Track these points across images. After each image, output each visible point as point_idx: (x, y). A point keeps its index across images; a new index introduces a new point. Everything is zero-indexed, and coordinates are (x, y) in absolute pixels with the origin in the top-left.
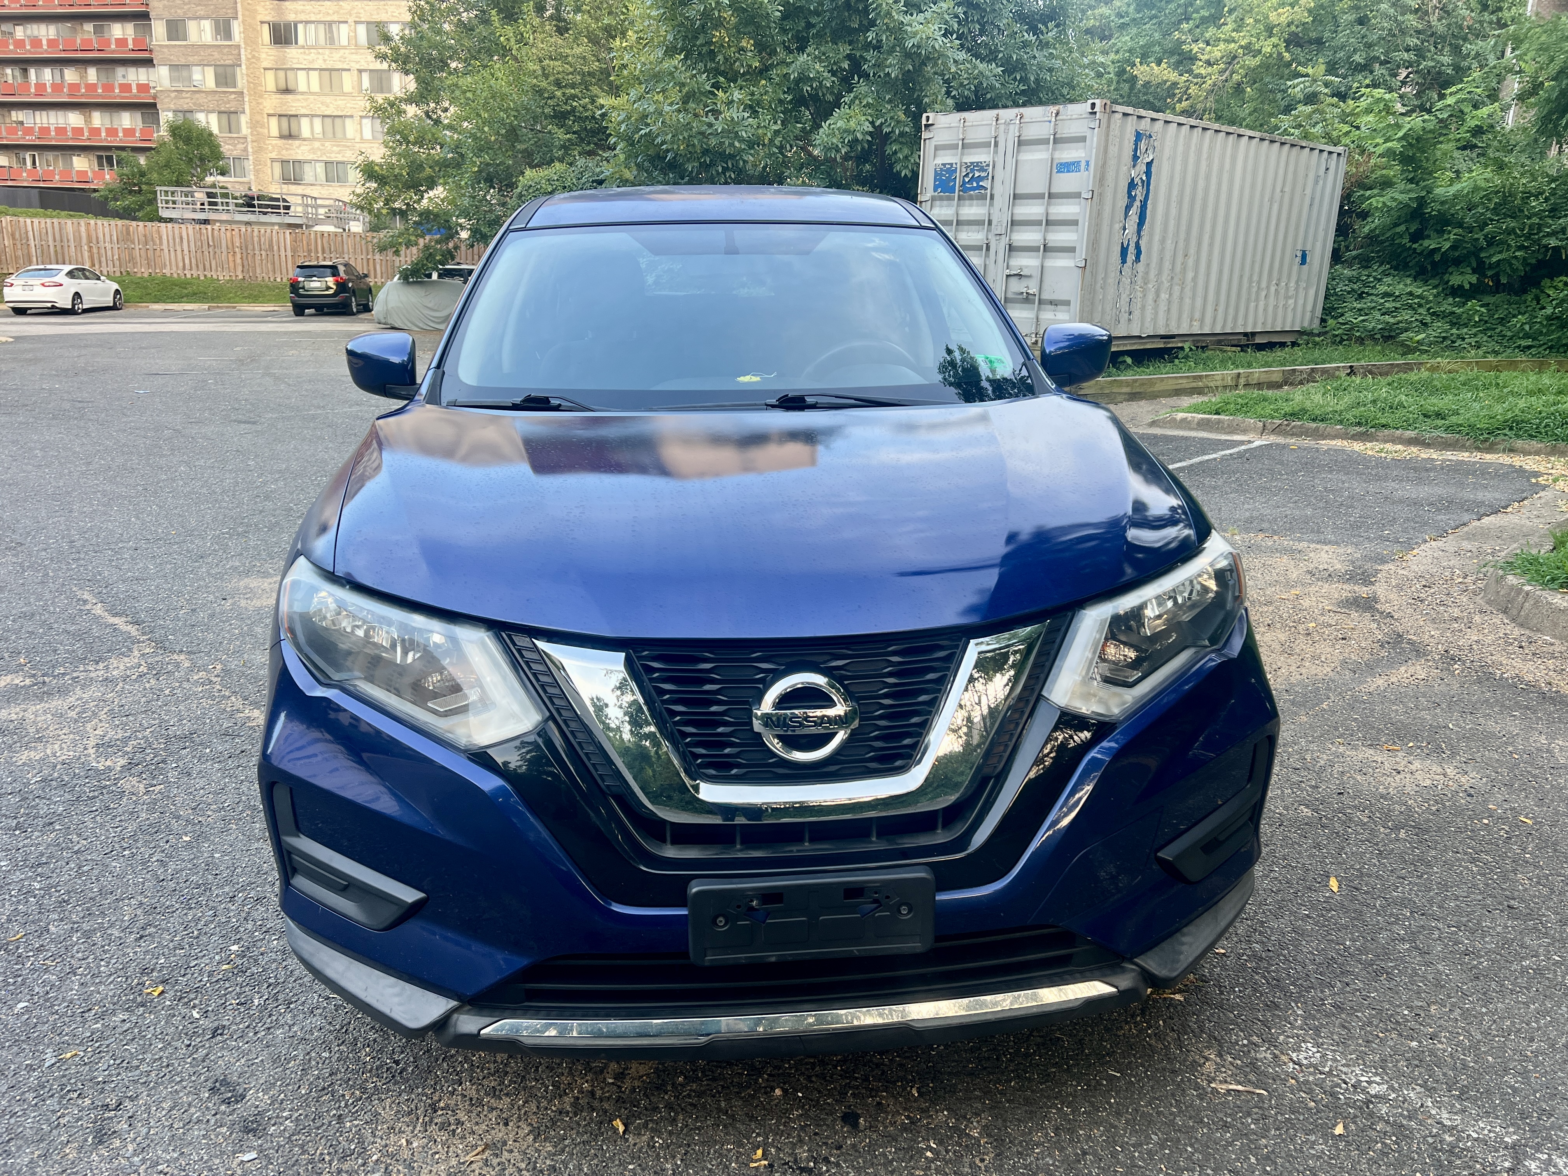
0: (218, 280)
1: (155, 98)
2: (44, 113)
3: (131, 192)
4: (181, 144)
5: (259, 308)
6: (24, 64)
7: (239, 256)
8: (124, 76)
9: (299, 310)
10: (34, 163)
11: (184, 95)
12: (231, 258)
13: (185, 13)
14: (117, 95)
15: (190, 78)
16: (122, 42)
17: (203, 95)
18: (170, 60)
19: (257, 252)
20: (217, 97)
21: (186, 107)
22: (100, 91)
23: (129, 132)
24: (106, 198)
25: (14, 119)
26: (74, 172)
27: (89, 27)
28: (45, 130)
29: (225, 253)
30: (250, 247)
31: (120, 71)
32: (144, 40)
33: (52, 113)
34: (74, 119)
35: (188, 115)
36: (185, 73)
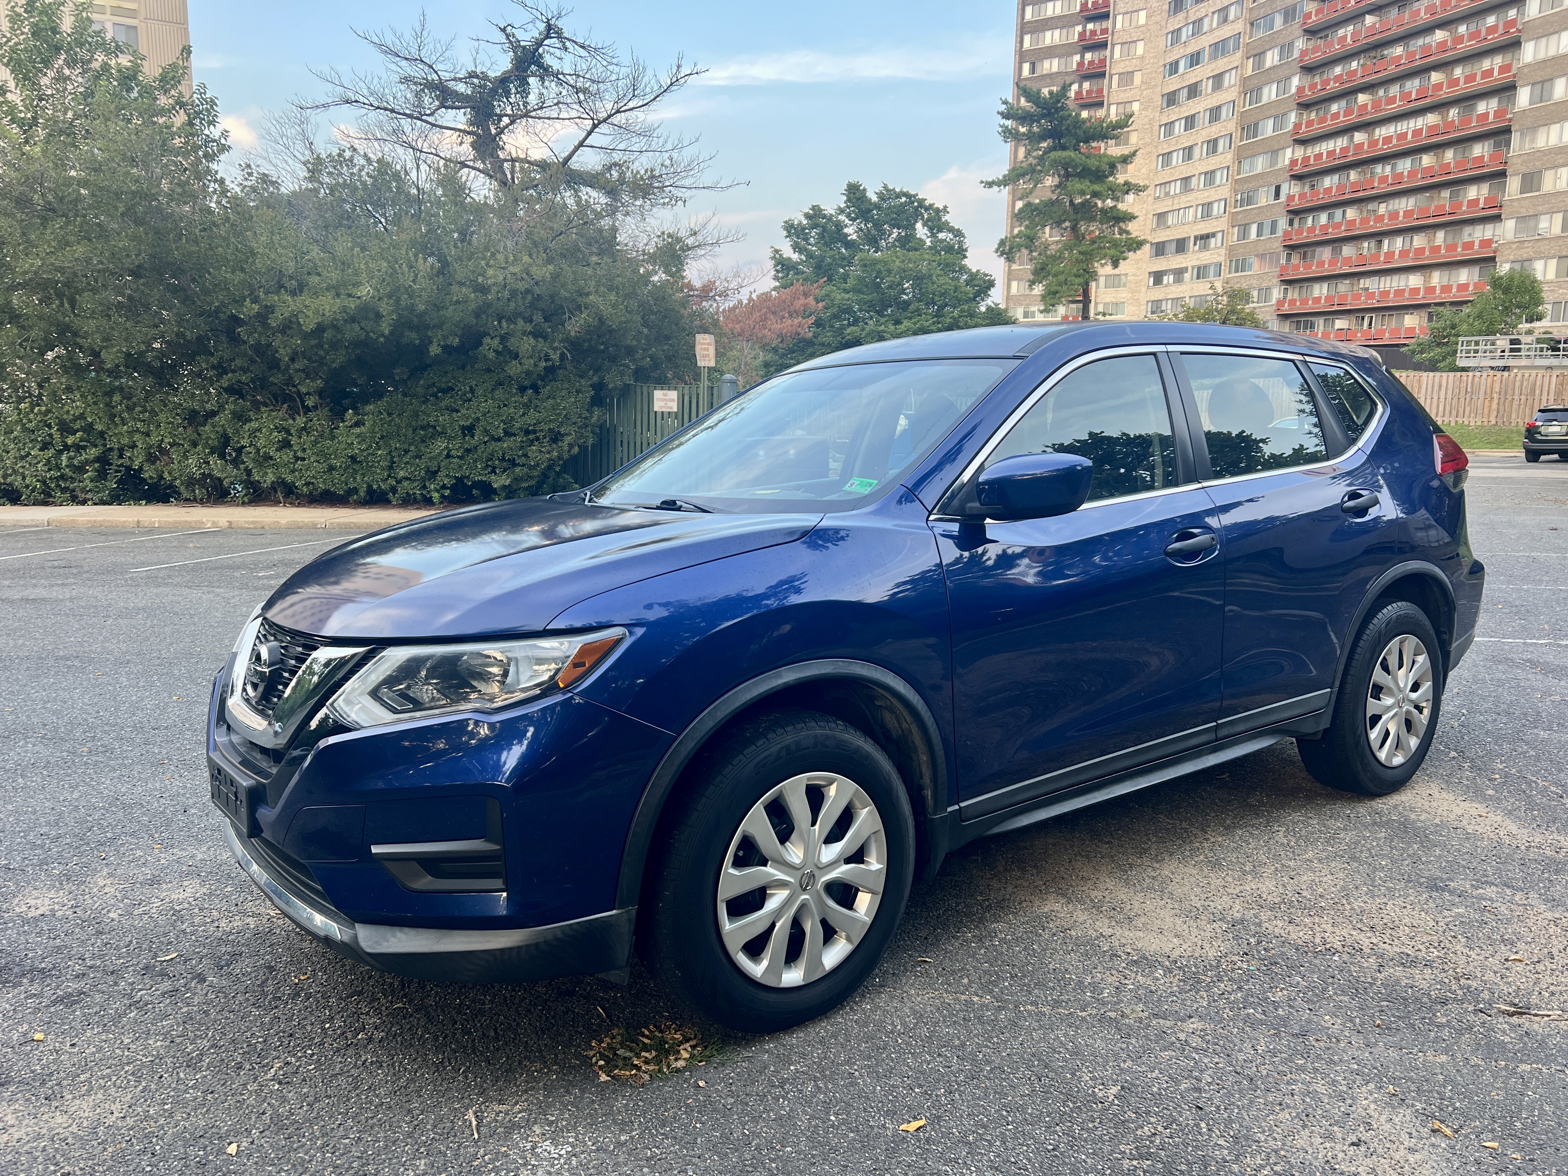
0: (1469, 426)
1: (1495, 252)
2: (1389, 278)
3: (1438, 345)
4: (1500, 294)
5: (1499, 454)
6: (1378, 236)
7: (1496, 401)
8: (1470, 235)
9: (1533, 456)
10: (1370, 324)
11: (1526, 244)
12: (1487, 403)
13: (1543, 164)
14: (1460, 254)
15: (1536, 227)
16: (1474, 203)
17: (1546, 242)
18: (1519, 212)
19: (1516, 397)
20: (1560, 243)
21: (1525, 256)
22: (1443, 251)
23: (1463, 287)
24: (1413, 352)
25: (1361, 286)
26: (1403, 330)
27: (1446, 194)
28: (1385, 294)
29: (1481, 399)
30: (1510, 392)
31: (1467, 230)
32: (1496, 197)
33: (1396, 278)
34: (1414, 280)
35: (1526, 264)
36: (1532, 223)
